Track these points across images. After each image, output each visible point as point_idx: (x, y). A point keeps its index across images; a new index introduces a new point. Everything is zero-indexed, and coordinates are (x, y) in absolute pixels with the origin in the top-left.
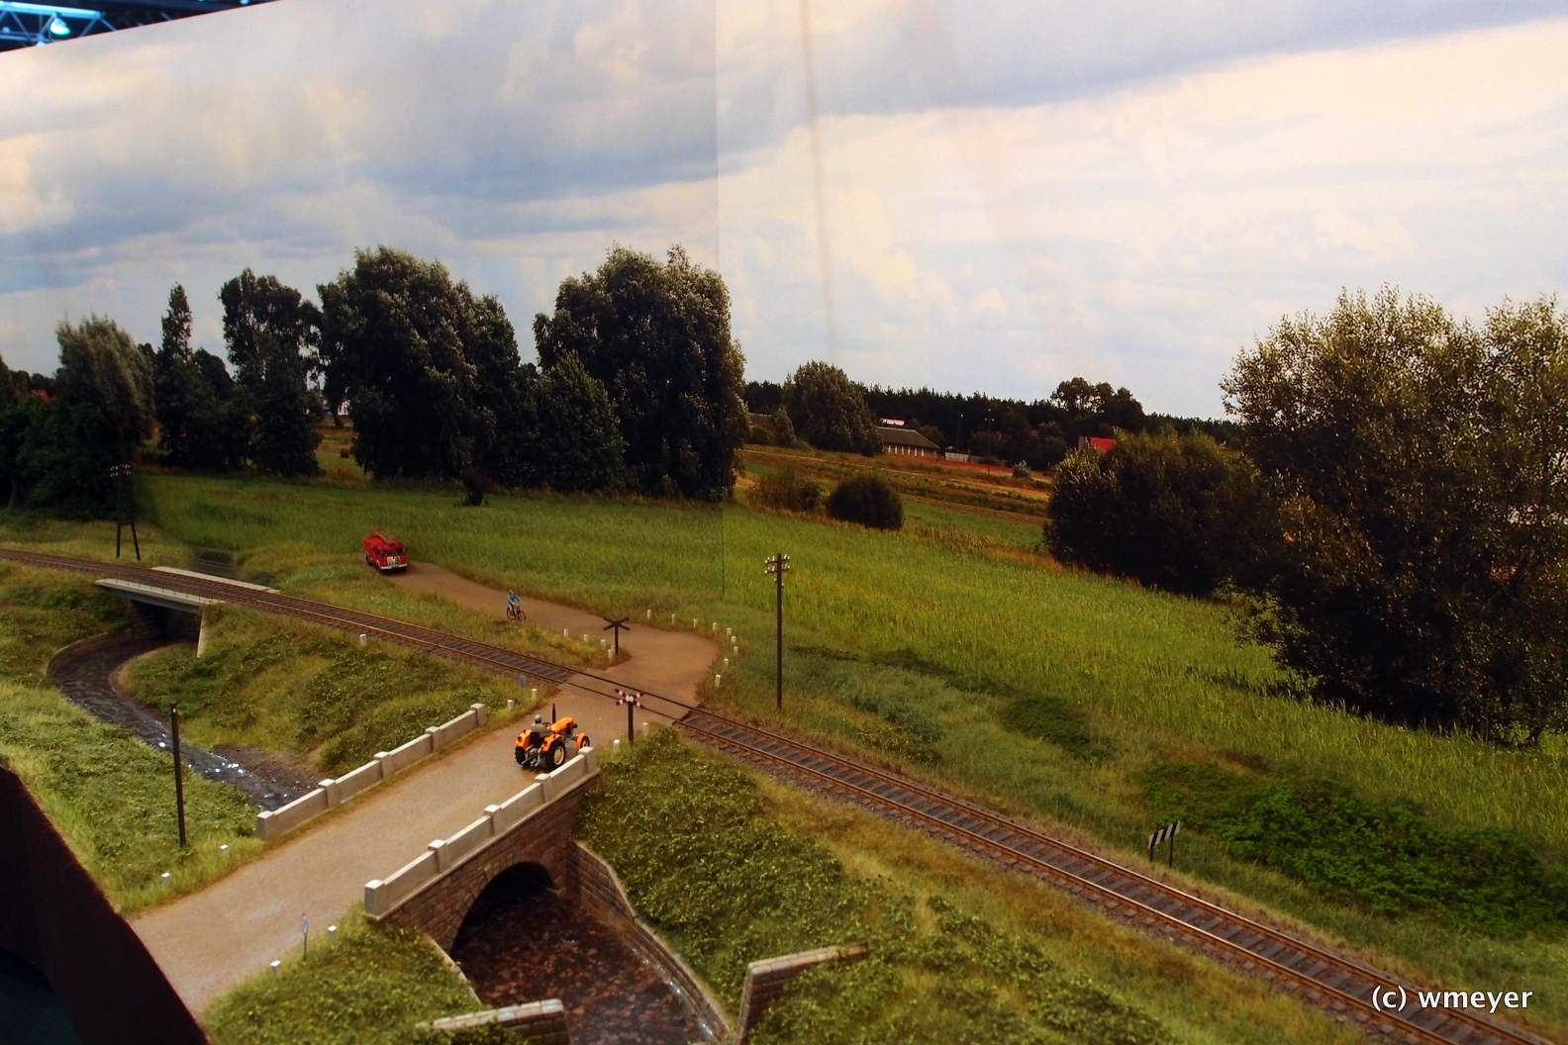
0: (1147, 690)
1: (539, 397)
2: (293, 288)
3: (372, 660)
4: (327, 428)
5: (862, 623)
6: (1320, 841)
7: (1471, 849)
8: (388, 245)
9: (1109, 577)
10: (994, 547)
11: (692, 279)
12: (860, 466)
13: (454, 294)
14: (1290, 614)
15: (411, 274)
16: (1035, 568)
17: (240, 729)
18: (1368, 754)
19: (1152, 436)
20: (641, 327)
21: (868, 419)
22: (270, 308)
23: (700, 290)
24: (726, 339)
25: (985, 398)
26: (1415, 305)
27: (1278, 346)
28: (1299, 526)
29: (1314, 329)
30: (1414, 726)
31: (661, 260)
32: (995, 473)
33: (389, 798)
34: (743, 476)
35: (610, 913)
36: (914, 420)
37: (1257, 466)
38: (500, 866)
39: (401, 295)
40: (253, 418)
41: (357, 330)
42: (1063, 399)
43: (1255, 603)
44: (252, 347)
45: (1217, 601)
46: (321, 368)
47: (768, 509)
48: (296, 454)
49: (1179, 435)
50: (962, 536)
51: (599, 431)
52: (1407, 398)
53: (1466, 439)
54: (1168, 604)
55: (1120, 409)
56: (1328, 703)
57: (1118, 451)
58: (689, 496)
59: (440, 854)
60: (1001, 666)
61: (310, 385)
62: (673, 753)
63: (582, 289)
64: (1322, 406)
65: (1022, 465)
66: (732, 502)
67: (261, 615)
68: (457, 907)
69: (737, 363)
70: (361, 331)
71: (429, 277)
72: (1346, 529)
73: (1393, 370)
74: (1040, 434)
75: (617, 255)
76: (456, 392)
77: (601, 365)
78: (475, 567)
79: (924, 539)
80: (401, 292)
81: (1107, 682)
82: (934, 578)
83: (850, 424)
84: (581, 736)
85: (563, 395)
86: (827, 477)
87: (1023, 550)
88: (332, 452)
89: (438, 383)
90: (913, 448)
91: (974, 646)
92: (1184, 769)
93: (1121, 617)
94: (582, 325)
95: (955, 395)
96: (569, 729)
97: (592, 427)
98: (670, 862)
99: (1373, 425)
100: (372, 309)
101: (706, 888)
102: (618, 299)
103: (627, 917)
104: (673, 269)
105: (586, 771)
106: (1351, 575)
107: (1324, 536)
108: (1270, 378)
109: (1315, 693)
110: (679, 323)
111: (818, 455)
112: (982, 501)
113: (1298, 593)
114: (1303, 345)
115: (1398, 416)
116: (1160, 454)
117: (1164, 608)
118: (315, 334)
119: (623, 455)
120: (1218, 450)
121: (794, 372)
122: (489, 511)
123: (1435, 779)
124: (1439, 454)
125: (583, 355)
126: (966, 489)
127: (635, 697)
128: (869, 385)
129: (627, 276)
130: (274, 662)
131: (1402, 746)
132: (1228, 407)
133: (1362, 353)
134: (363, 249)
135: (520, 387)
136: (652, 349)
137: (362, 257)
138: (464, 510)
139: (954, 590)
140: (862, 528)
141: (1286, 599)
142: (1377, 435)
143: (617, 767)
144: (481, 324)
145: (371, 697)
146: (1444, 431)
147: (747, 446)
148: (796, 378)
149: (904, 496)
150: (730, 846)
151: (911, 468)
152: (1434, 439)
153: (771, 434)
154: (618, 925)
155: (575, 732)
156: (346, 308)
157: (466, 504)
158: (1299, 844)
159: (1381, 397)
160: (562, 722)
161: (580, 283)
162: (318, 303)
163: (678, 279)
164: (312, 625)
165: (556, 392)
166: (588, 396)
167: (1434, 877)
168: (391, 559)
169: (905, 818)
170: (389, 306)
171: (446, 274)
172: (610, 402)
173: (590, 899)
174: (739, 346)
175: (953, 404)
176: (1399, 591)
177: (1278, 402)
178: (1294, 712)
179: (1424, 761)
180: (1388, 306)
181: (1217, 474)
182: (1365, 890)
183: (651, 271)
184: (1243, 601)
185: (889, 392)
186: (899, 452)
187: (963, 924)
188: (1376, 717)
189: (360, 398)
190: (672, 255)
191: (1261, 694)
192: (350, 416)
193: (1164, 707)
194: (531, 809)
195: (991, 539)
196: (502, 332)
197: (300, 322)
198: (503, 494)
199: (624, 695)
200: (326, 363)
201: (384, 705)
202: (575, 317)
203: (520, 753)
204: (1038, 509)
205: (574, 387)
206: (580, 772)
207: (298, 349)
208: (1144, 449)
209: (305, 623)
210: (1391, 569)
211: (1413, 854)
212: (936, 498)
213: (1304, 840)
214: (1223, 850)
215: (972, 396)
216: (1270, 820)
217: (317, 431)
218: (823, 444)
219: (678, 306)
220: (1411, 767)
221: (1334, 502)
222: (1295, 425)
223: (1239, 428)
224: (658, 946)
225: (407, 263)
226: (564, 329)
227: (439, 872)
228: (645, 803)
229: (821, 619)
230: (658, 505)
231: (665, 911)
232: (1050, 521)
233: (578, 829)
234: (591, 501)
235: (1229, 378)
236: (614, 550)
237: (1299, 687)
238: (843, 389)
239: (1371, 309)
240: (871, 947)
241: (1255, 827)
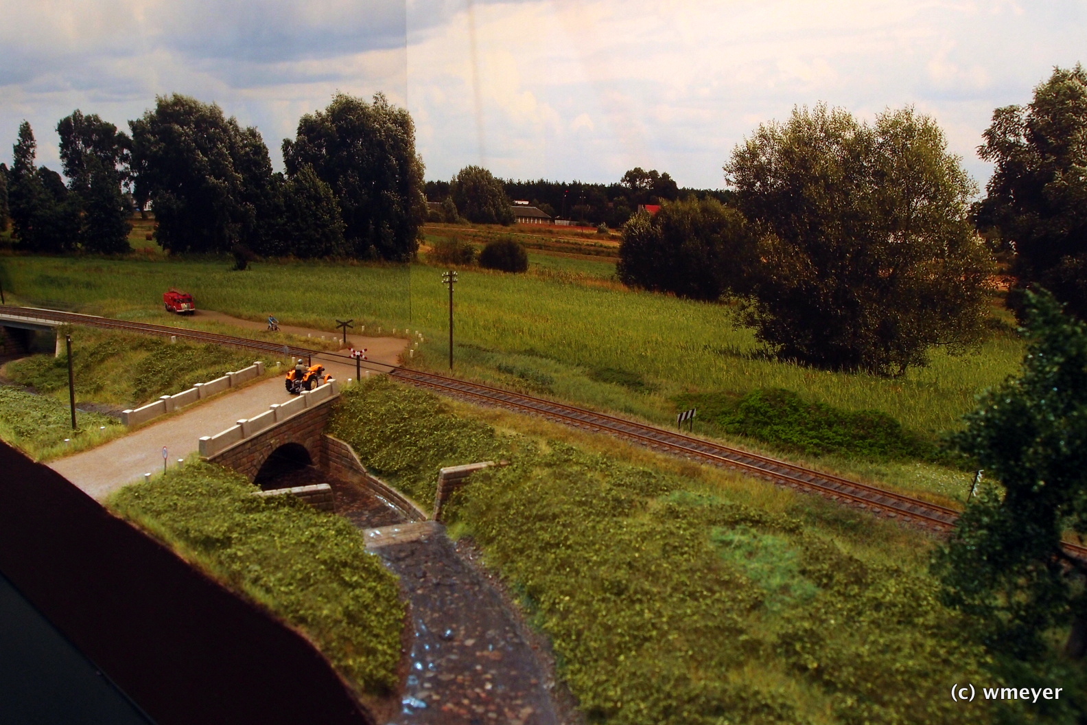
0: (680, 363)
1: (285, 195)
2: (111, 123)
3: (180, 350)
4: (137, 220)
5: (501, 335)
6: (778, 421)
7: (862, 420)
8: (179, 93)
9: (656, 293)
10: (586, 279)
11: (390, 114)
12: (500, 232)
13: (226, 126)
14: (765, 307)
15: (196, 113)
16: (611, 291)
17: (92, 393)
18: (810, 389)
19: (682, 202)
20: (355, 147)
21: (504, 201)
22: (94, 137)
23: (395, 121)
24: (412, 154)
25: (580, 184)
26: (836, 113)
27: (758, 142)
28: (770, 253)
29: (778, 130)
30: (836, 370)
31: (369, 102)
32: (586, 231)
33: (206, 408)
34: (424, 244)
35: (350, 474)
36: (535, 200)
37: (745, 217)
38: (280, 442)
39: (189, 127)
40: (82, 214)
41: (157, 152)
42: (628, 181)
43: (744, 302)
44: (81, 164)
45: (722, 303)
46: (132, 178)
47: (441, 264)
48: (114, 239)
49: (699, 200)
50: (565, 273)
51: (327, 217)
52: (831, 171)
53: (865, 193)
54: (692, 307)
55: (664, 186)
56: (787, 360)
57: (662, 212)
58: (388, 259)
59: (244, 426)
60: (590, 355)
61: (124, 190)
62: (386, 385)
63: (315, 121)
64: (783, 178)
65: (603, 225)
66: (416, 262)
67: (100, 330)
68: (255, 463)
69: (419, 169)
70: (161, 152)
71: (209, 114)
72: (797, 252)
73: (824, 154)
74: (614, 205)
75: (339, 99)
76: (228, 193)
77: (328, 173)
78: (243, 311)
79: (542, 277)
80: (188, 125)
81: (656, 359)
82: (548, 302)
83: (494, 205)
84: (327, 376)
85: (302, 194)
86: (479, 241)
87: (603, 279)
88: (139, 236)
89: (215, 187)
90: (534, 218)
91: (573, 343)
92: (701, 396)
93: (664, 317)
94: (315, 146)
95: (561, 183)
96: (320, 371)
97: (322, 215)
98: (386, 440)
99: (812, 188)
100: (167, 136)
101: (410, 450)
102: (339, 128)
103: (360, 473)
104: (377, 108)
105: (332, 393)
106: (800, 280)
107: (784, 257)
108: (753, 162)
109: (779, 355)
110: (381, 144)
111: (473, 227)
112: (579, 250)
113: (770, 294)
114: (772, 141)
115: (826, 182)
116: (688, 213)
117: (690, 309)
118: (127, 154)
119: (343, 233)
120: (722, 208)
121: (457, 173)
122: (251, 273)
123: (848, 401)
124: (849, 203)
125: (315, 167)
126: (568, 243)
127: (361, 352)
128: (506, 179)
129: (346, 113)
130: (112, 355)
131: (829, 382)
132: (728, 181)
133: (806, 144)
134: (161, 95)
135: (273, 189)
136: (363, 161)
137: (161, 101)
138: (234, 273)
139: (561, 309)
140: (502, 273)
141: (762, 298)
142: (814, 194)
143: (351, 393)
144: (245, 146)
145: (182, 369)
146: (852, 189)
147: (426, 224)
148: (459, 177)
149: (529, 250)
150: (425, 427)
151: (533, 232)
152: (847, 194)
153: (443, 215)
154: (355, 480)
155: (323, 374)
156: (150, 136)
157: (235, 269)
158: (766, 424)
159: (816, 171)
160: (315, 367)
161: (314, 118)
162: (129, 134)
163: (380, 115)
164: (136, 334)
165: (297, 191)
166: (319, 194)
167: (840, 435)
168: (184, 305)
169: (531, 413)
170: (180, 135)
171: (220, 113)
172: (335, 197)
173: (337, 468)
174: (421, 158)
175: (560, 189)
176: (827, 287)
177: (757, 177)
178: (767, 367)
179: (841, 390)
180: (821, 115)
181: (722, 223)
182: (802, 443)
183: (362, 109)
184: (737, 301)
185: (519, 183)
186: (526, 221)
187: (567, 450)
188: (814, 366)
189: (160, 198)
190: (376, 98)
191: (748, 359)
192: (152, 211)
193: (690, 372)
194: (298, 410)
195: (583, 274)
196: (260, 151)
197: (116, 146)
198: (261, 261)
199: (354, 351)
200: (135, 175)
201: (192, 373)
202: (310, 141)
203: (289, 383)
204: (613, 252)
205: (310, 188)
206: (327, 393)
207: (115, 165)
208: (677, 211)
209: (131, 333)
210: (823, 275)
211: (830, 425)
212: (549, 250)
213: (768, 421)
214: (722, 429)
215: (572, 183)
216: (749, 412)
217: (129, 222)
218: (477, 219)
219: (380, 132)
220: (834, 395)
221: (790, 237)
222: (767, 190)
223: (735, 194)
224: (381, 485)
225: (193, 105)
226: (303, 149)
227: (243, 438)
228: (370, 411)
229: (476, 334)
230: (367, 266)
231: (384, 466)
232: (620, 260)
233: (327, 427)
234: (321, 264)
235: (729, 163)
236: (337, 296)
237: (770, 352)
238: (489, 183)
239: (811, 117)
240: (513, 460)
241: (741, 416)
